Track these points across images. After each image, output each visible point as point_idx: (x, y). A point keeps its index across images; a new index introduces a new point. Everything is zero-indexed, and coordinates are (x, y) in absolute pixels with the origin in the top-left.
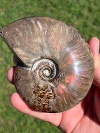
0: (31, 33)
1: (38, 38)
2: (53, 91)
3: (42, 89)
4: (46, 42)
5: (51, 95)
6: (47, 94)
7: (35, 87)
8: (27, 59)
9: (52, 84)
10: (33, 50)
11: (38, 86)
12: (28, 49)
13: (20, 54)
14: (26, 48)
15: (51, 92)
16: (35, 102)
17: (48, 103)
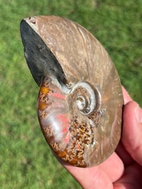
0: (76, 40)
1: (84, 50)
2: (92, 132)
3: (80, 127)
4: (92, 60)
5: (89, 138)
6: (85, 135)
7: (72, 121)
8: (72, 74)
9: (91, 122)
10: (78, 64)
11: (75, 121)
12: (74, 62)
13: (64, 63)
14: (71, 58)
15: (90, 133)
16: (67, 146)
17: (83, 149)
